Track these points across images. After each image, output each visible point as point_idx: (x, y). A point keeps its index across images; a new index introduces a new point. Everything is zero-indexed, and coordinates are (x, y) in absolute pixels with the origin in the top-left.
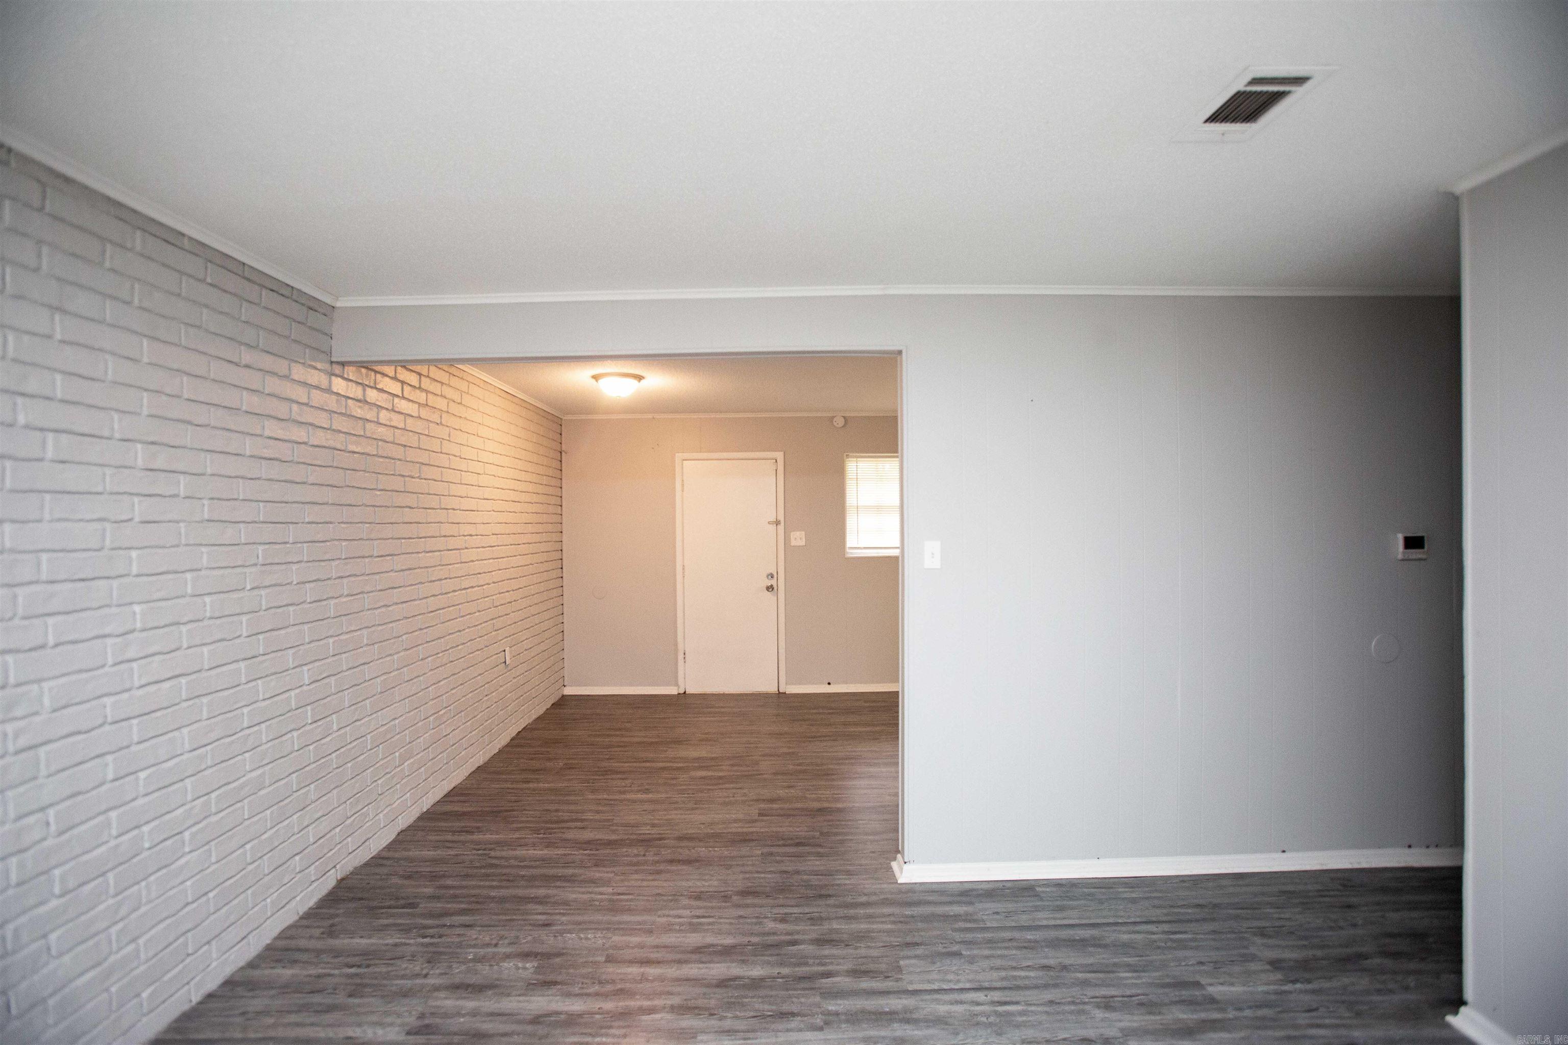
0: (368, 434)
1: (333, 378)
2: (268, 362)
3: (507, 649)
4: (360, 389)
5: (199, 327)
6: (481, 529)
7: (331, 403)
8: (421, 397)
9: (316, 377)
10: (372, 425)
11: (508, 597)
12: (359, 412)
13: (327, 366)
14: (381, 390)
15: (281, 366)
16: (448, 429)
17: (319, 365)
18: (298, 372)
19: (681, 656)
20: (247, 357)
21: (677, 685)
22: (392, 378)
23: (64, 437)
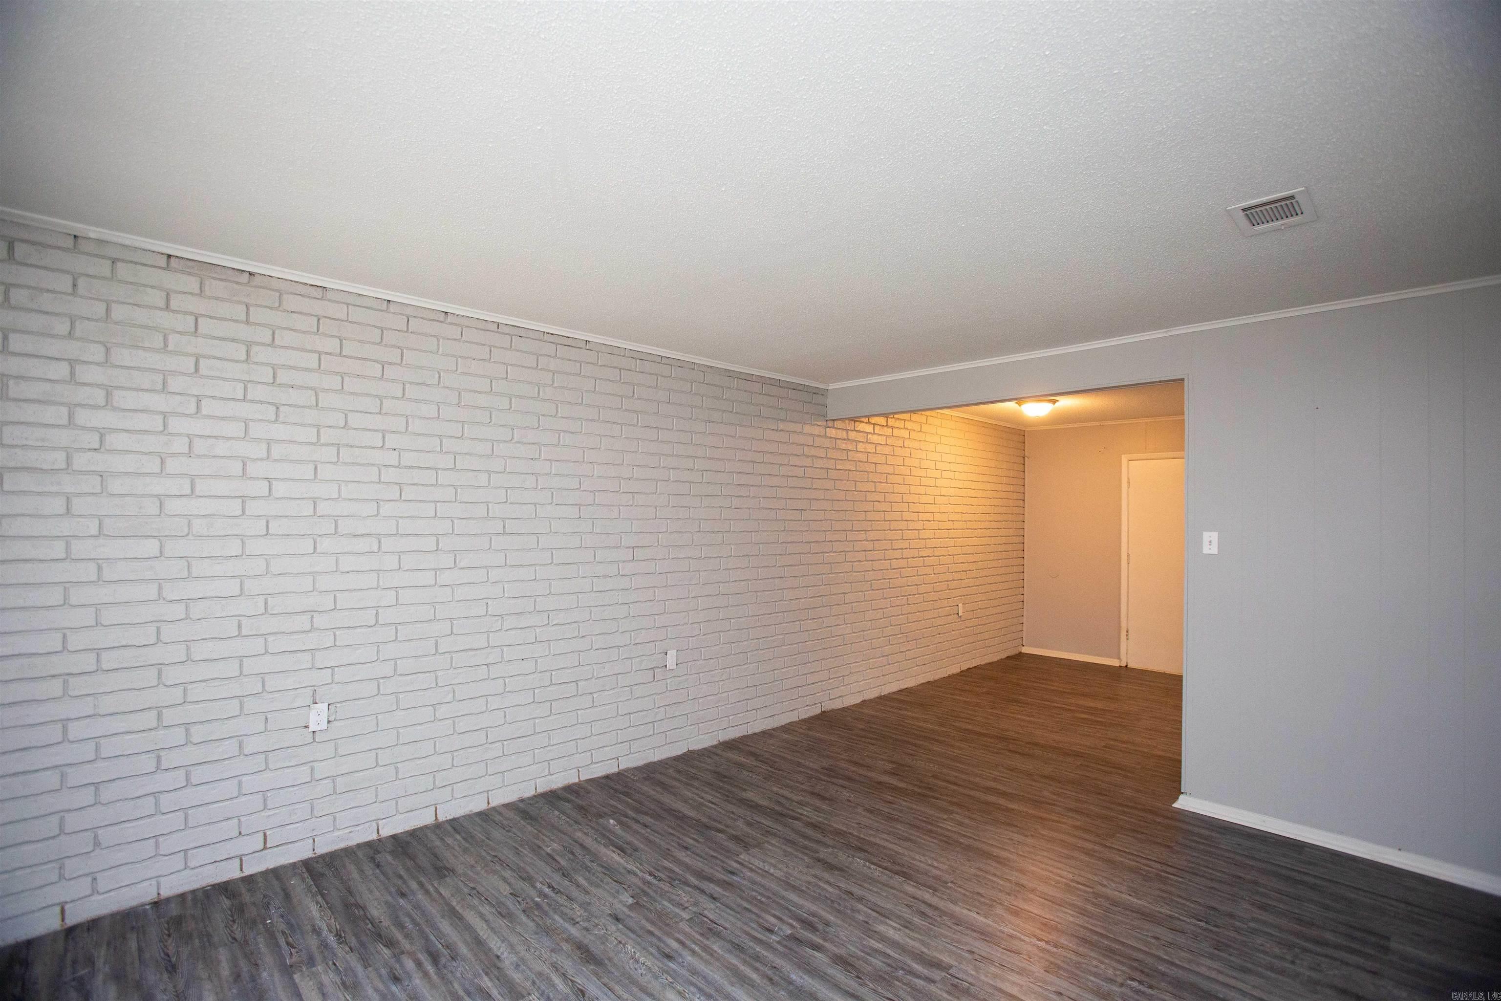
0: (850, 459)
1: (828, 429)
2: (791, 427)
3: (960, 605)
4: (845, 433)
5: (759, 416)
6: (938, 517)
7: (827, 443)
8: (888, 431)
9: (816, 431)
10: (853, 453)
11: (964, 567)
12: (844, 446)
13: (824, 423)
14: (859, 431)
15: (798, 427)
16: (909, 450)
17: (819, 423)
18: (808, 429)
19: (1123, 634)
20: (781, 426)
21: (1119, 658)
22: (866, 423)
23: (709, 472)
